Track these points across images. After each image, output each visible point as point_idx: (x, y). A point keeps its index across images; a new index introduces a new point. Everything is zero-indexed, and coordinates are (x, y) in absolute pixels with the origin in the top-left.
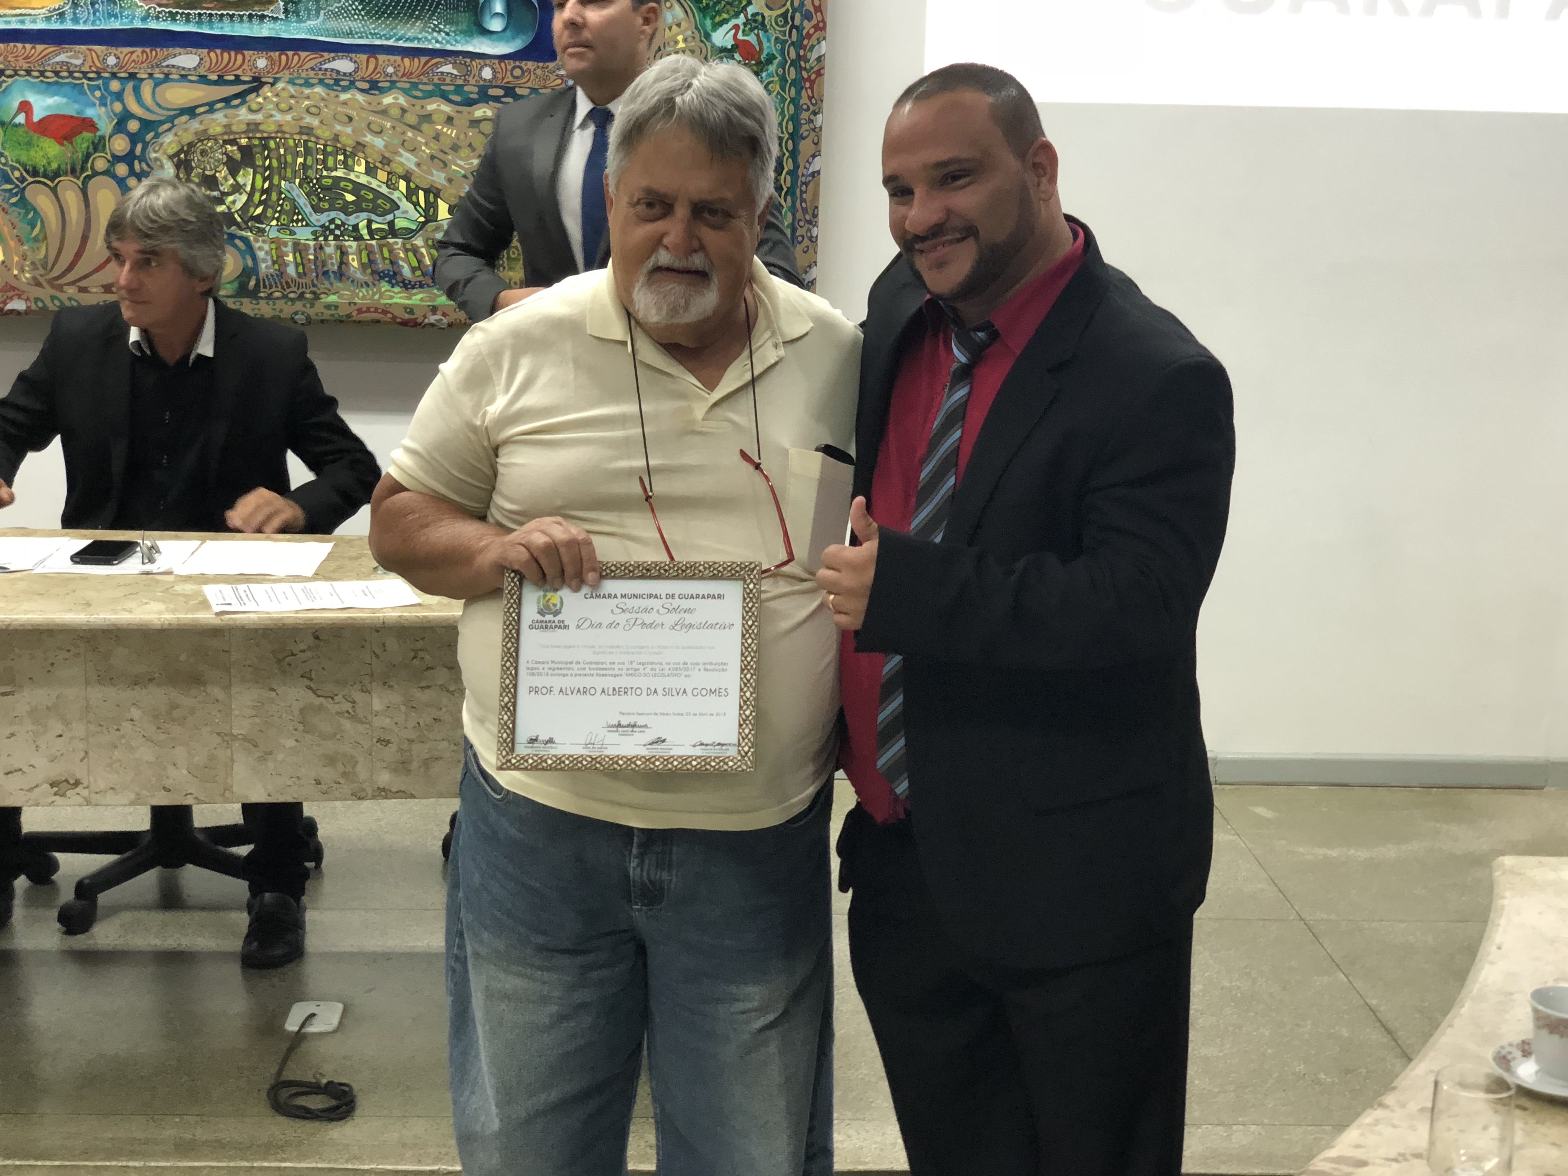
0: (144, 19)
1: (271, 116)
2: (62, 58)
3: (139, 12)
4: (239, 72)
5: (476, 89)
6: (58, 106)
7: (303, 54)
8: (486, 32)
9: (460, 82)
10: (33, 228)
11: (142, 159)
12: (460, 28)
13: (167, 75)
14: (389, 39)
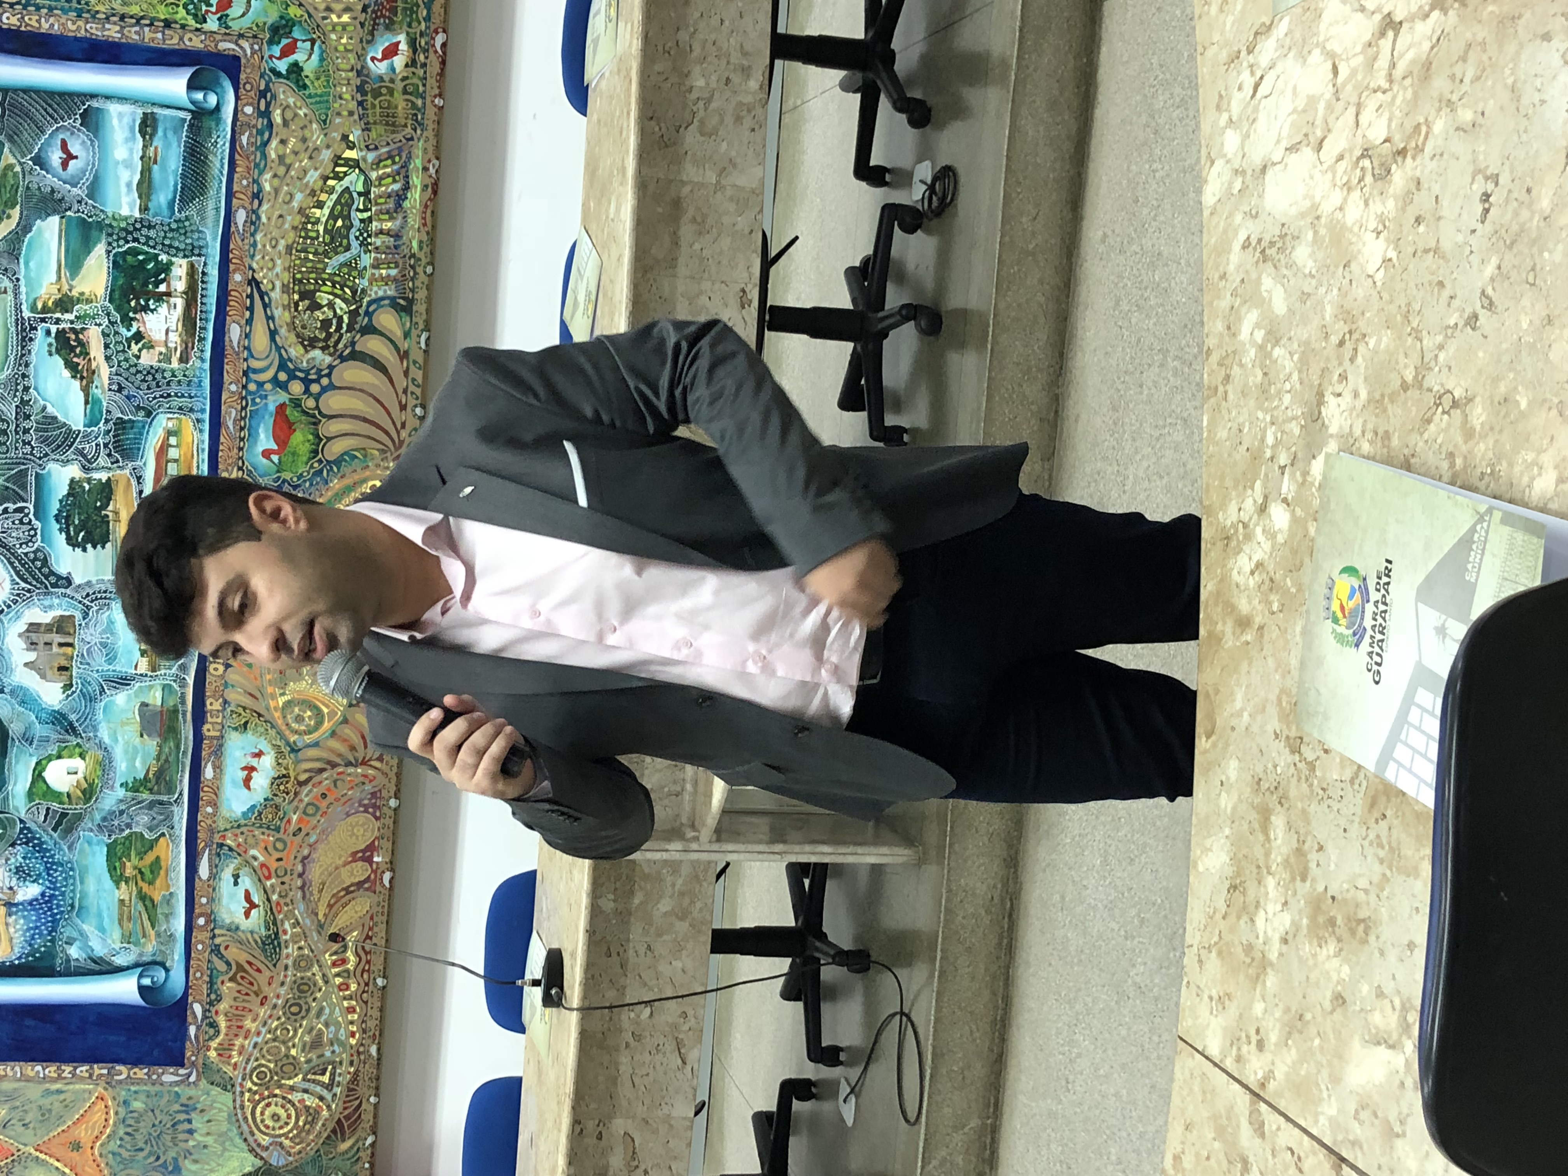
0: (203, 360)
1: (277, 274)
2: (230, 424)
3: (198, 364)
4: (244, 295)
5: (260, 120)
6: (266, 431)
7: (232, 246)
8: (218, 108)
9: (254, 131)
10: (356, 457)
11: (307, 372)
12: (213, 126)
13: (245, 348)
14: (221, 182)
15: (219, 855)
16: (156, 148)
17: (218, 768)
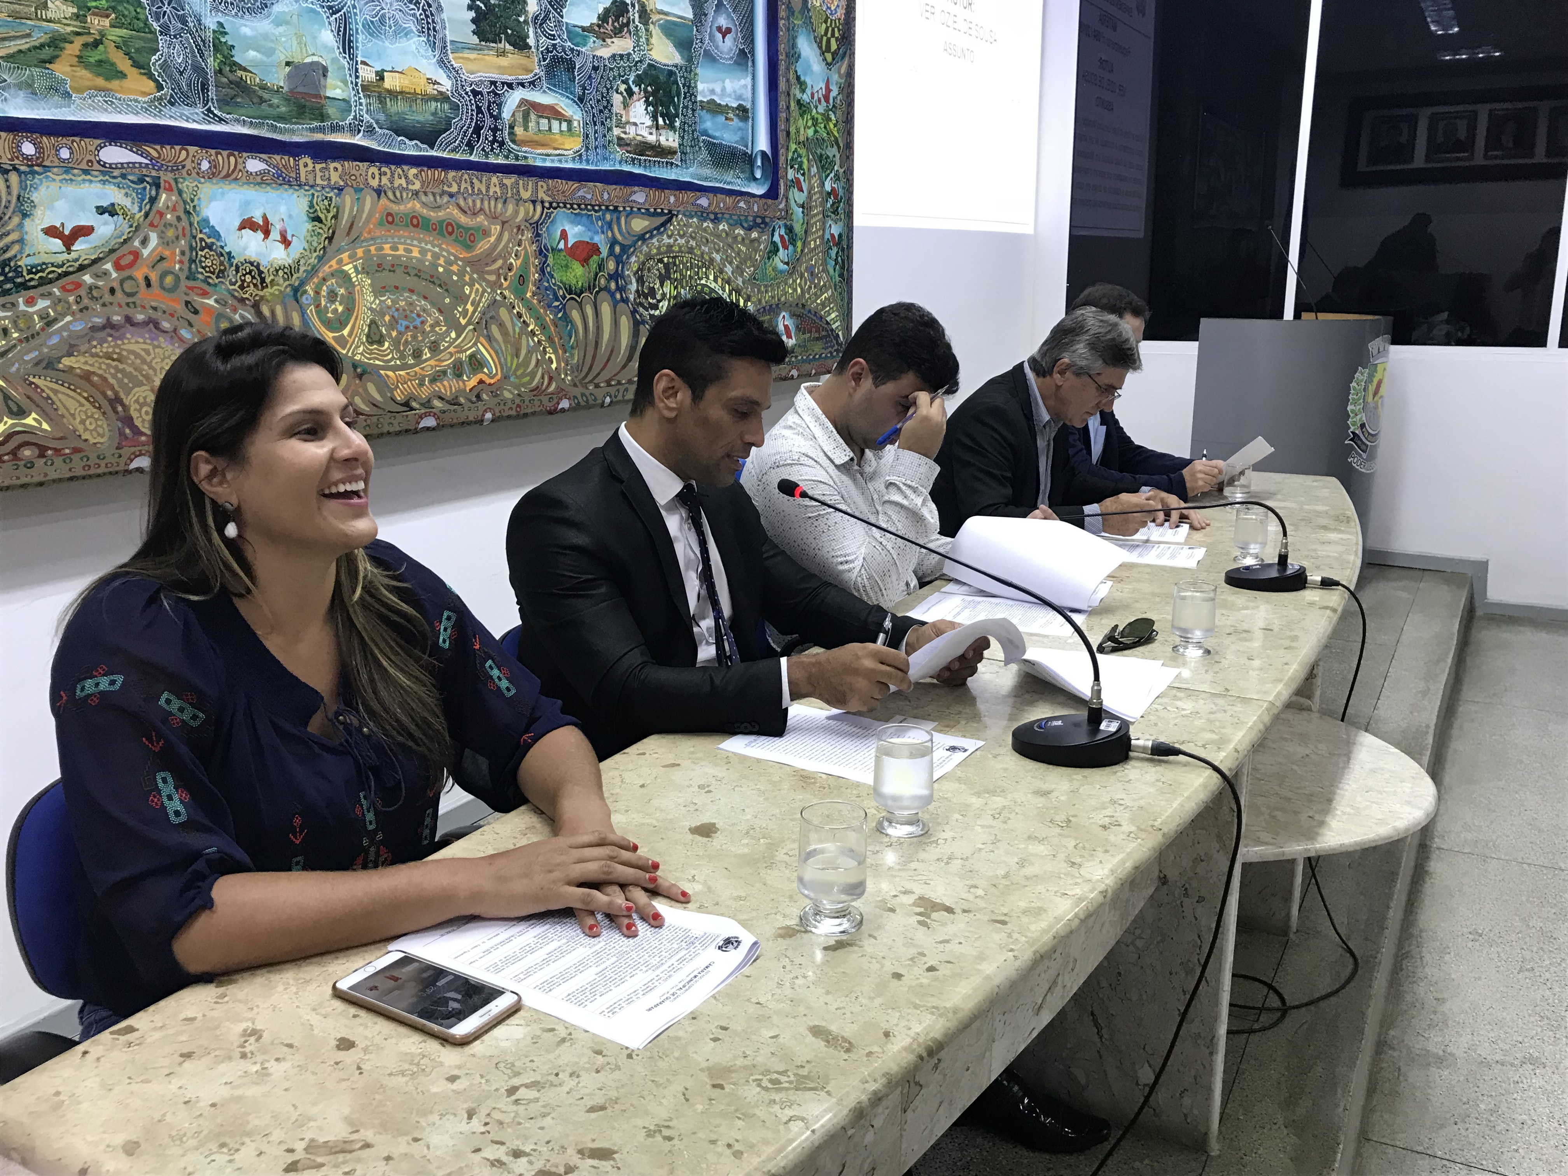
0: (620, 162)
1: (676, 240)
2: (581, 193)
3: (618, 158)
4: (663, 206)
5: (752, 219)
6: (580, 234)
7: (689, 193)
8: (754, 179)
9: (746, 213)
10: (571, 337)
11: (622, 277)
12: (746, 175)
13: (632, 208)
14: (721, 182)
15: (141, 180)
16: (732, 120)
17: (260, 180)
